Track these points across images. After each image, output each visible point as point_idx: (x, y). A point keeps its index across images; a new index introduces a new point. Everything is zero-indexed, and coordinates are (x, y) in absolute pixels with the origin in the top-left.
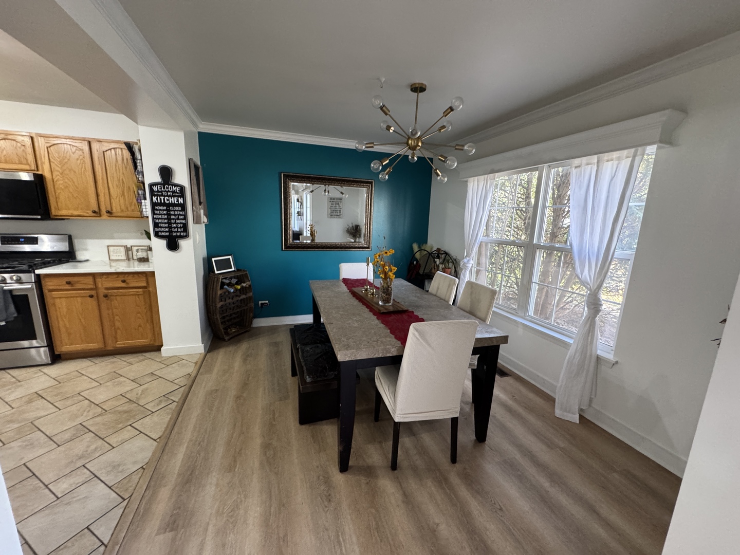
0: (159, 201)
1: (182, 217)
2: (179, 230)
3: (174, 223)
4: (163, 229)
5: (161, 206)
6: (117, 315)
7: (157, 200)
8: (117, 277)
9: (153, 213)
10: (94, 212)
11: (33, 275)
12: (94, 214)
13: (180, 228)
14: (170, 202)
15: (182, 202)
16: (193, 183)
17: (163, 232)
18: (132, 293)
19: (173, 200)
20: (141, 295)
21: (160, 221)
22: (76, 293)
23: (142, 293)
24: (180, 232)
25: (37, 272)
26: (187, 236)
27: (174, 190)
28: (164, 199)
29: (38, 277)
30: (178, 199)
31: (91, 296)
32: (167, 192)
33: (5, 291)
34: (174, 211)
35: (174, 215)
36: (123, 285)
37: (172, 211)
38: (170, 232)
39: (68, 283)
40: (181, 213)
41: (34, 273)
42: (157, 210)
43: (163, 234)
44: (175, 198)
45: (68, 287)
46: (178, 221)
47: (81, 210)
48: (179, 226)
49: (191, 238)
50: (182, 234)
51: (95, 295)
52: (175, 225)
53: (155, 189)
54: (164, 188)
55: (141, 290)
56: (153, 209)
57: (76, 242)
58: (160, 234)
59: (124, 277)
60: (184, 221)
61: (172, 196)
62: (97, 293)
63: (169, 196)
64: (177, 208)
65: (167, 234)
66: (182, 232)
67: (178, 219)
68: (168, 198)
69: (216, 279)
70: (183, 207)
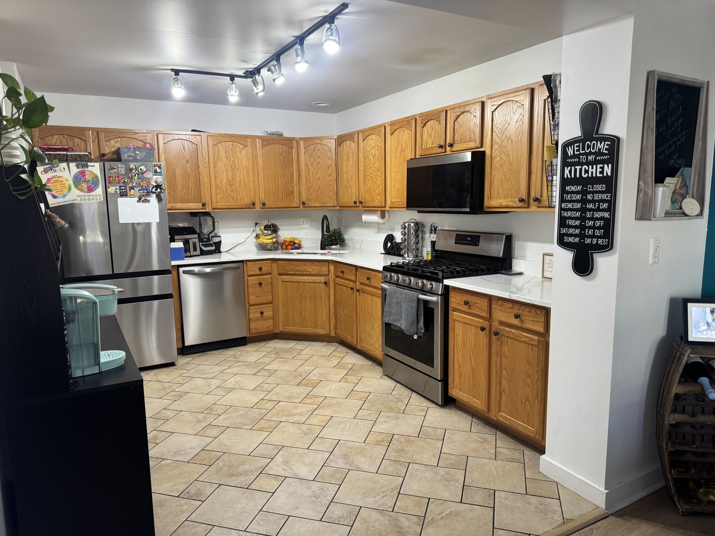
0: (573, 176)
1: (605, 206)
2: (598, 233)
3: (590, 219)
4: (571, 231)
5: (573, 185)
6: (505, 369)
7: (571, 175)
8: (512, 308)
9: (562, 200)
10: (522, 200)
11: (441, 284)
12: (521, 204)
13: (599, 228)
14: (590, 175)
15: (609, 174)
16: (649, 126)
17: (571, 235)
18: (524, 339)
19: (594, 171)
20: (535, 346)
21: (569, 214)
22: (471, 319)
23: (536, 343)
24: (598, 237)
25: (447, 282)
26: (608, 247)
27: (600, 149)
28: (581, 170)
29: (447, 288)
30: (602, 168)
31: (483, 329)
32: (587, 154)
33: (419, 300)
34: (593, 193)
35: (593, 201)
36: (516, 322)
37: (590, 192)
38: (582, 236)
39: (466, 303)
40: (604, 196)
41: (443, 283)
42: (568, 193)
43: (571, 239)
44: (599, 166)
45: (465, 308)
46: (597, 215)
47: (511, 198)
48: (598, 223)
49: (615, 253)
50: (600, 241)
51: (488, 329)
52: (591, 223)
53: (570, 152)
54: (584, 149)
55: (536, 338)
56: (563, 191)
57: (517, 245)
58: (566, 239)
59: (519, 310)
60: (606, 215)
61: (595, 163)
62: (490, 325)
63: (588, 163)
64: (599, 187)
65: (577, 240)
66: (600, 237)
67: (598, 210)
68: (587, 168)
69: (678, 354)
70: (611, 183)
